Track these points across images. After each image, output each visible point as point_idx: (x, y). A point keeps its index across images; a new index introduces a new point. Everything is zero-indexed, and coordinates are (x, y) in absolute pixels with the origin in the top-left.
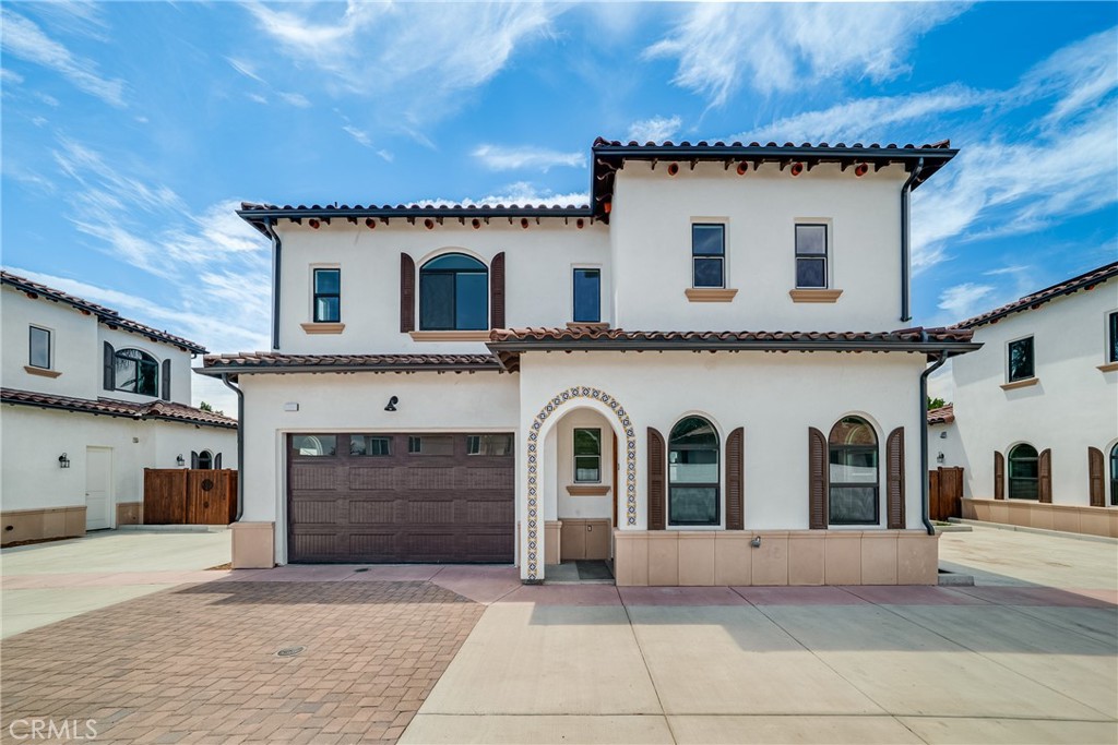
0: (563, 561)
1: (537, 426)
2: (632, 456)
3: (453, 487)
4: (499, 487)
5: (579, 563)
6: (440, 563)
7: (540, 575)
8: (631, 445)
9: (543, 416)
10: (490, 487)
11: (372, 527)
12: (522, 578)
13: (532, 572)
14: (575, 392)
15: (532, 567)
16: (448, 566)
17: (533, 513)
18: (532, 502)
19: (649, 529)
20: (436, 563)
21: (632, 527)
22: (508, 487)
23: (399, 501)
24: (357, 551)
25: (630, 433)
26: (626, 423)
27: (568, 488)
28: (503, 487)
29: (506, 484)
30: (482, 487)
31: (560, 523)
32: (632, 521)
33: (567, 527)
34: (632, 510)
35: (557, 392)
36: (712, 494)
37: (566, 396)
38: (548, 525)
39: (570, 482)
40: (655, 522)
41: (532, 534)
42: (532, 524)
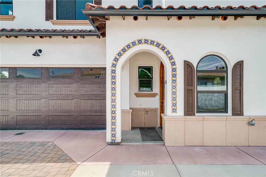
0: (133, 128)
1: (116, 60)
2: (174, 76)
3: (73, 93)
4: (98, 93)
5: (141, 129)
6: (66, 129)
7: (118, 139)
8: (174, 70)
9: (120, 55)
10: (94, 93)
11: (29, 112)
12: (107, 141)
13: (113, 138)
14: (140, 42)
15: (114, 135)
16: (70, 130)
17: (114, 106)
18: (113, 101)
19: (185, 115)
20: (64, 129)
21: (174, 114)
22: (103, 93)
23: (43, 100)
24: (21, 123)
25: (173, 64)
26: (171, 58)
27: (136, 94)
28: (100, 93)
29: (102, 92)
30: (89, 93)
31: (131, 110)
32: (174, 111)
33: (134, 112)
34: (174, 105)
35: (129, 42)
36: (222, 96)
37: (134, 44)
38: (123, 112)
39: (137, 91)
40: (189, 111)
41: (114, 118)
42: (113, 112)
